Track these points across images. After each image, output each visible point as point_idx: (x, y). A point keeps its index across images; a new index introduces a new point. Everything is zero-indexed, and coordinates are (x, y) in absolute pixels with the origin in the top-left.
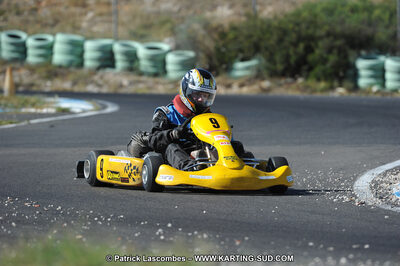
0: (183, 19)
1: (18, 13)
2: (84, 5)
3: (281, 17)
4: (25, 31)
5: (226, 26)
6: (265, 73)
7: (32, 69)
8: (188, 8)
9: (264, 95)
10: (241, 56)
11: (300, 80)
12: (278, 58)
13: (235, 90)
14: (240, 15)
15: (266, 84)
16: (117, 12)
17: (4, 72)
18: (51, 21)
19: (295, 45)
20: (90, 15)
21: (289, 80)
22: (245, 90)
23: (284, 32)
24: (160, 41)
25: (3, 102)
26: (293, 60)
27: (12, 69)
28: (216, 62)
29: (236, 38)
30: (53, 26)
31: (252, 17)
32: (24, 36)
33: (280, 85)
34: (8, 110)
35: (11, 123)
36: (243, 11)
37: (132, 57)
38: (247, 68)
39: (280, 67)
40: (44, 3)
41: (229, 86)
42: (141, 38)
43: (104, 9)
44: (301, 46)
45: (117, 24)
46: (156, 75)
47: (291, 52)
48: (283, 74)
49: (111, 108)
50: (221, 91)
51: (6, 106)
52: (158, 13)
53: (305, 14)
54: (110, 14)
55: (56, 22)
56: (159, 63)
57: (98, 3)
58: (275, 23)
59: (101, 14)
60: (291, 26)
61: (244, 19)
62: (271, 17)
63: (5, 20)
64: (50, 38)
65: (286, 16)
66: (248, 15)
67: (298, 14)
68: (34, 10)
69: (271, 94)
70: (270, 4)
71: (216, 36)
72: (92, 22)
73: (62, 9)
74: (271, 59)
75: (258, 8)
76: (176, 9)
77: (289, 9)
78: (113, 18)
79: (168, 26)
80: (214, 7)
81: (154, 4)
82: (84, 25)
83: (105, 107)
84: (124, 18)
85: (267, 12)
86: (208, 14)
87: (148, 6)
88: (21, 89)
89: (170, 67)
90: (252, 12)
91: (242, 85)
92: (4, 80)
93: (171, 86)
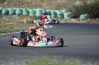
0: (68, 5)
1: (27, 4)
2: (43, 2)
3: (92, 4)
4: (29, 8)
5: (79, 6)
6: (88, 17)
7: (31, 17)
8: (69, 2)
9: (88, 23)
10: (82, 13)
11: (97, 19)
12: (91, 14)
13: (81, 22)
14: (82, 3)
15: (89, 20)
16: (51, 3)
17: (24, 18)
18: (35, 5)
19: (96, 10)
20: (45, 4)
21: (94, 19)
22: (84, 22)
23: (93, 7)
24: (62, 10)
25: (24, 25)
26: (95, 14)
27: (26, 17)
28: (76, 15)
29: (81, 9)
30: (36, 7)
31: (85, 4)
32: (29, 9)
33: (92, 21)
34: (25, 28)
35: (26, 30)
36: (83, 2)
37: (55, 14)
38: (84, 16)
39: (92, 16)
40: (33, 1)
41: (79, 21)
42: (58, 9)
43: (48, 2)
44: (97, 11)
45: (52, 6)
46: (61, 18)
47: (95, 12)
48: (93, 18)
49: (51, 26)
50: (78, 22)
51: (25, 26)
52: (62, 3)
53: (98, 3)
54: (50, 4)
55: (37, 6)
56: (62, 15)
57: (47, 1)
58: (91, 5)
59: (47, 4)
60: (94, 6)
61: (83, 4)
62: (90, 4)
63: (24, 5)
64: (35, 10)
65: (93, 3)
66: (84, 3)
67: (96, 3)
68: (31, 3)
69: (90, 23)
70: (90, 1)
71: (76, 9)
72: (46, 5)
73: (38, 3)
74: (90, 14)
75: (86, 1)
76: (66, 2)
77: (94, 2)
78: (51, 4)
79: (64, 6)
80: (75, 1)
81: (61, 1)
82: (44, 6)
83: (49, 26)
84: (53, 5)
85: (88, 3)
86: (74, 3)
87: (59, 1)
88: (28, 22)
89: (65, 16)
90: (85, 3)
91: (83, 20)
92: (24, 20)
93: (65, 21)
